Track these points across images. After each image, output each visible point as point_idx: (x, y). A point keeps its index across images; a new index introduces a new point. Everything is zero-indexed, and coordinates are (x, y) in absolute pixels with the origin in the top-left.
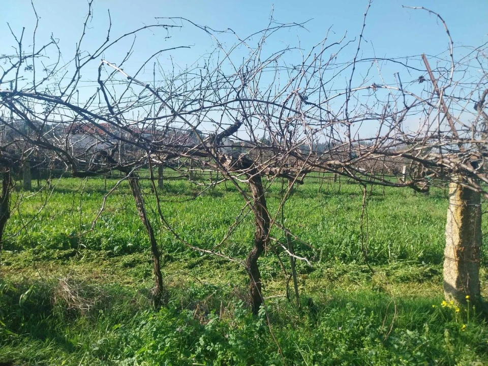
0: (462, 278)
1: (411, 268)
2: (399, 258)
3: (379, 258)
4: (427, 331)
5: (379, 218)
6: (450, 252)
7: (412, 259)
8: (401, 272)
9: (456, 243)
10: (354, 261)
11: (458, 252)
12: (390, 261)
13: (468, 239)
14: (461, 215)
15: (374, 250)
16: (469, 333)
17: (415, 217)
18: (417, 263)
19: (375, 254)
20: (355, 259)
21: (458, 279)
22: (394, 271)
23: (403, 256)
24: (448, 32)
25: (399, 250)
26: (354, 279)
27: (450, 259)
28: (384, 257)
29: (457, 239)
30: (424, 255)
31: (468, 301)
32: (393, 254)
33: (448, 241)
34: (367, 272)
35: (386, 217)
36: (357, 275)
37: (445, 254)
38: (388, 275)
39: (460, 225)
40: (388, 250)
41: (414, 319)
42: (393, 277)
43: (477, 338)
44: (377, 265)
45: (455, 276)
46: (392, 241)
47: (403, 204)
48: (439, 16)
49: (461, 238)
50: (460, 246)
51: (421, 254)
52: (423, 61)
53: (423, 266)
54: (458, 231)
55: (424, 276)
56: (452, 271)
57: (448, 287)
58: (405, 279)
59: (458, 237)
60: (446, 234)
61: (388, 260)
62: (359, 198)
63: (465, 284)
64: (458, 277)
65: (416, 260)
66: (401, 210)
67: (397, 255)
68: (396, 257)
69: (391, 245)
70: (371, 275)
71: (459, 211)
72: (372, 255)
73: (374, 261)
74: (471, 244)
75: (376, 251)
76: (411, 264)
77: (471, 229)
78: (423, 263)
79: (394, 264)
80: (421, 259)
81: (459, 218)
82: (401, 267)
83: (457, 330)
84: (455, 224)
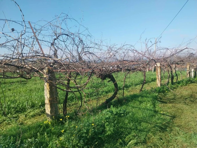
0: (52, 110)
1: (36, 110)
2: (31, 107)
3: (22, 110)
4: (39, 136)
5: (24, 92)
6: (47, 101)
7: (36, 107)
8: (32, 114)
9: (49, 97)
10: (10, 114)
11: (49, 100)
12: (27, 110)
13: (53, 95)
14: (49, 86)
15: (19, 107)
16: (55, 130)
17: (39, 89)
18: (39, 108)
19: (20, 108)
20: (10, 113)
21: (51, 111)
22: (29, 114)
23: (33, 106)
24: (21, 10)
25: (31, 104)
26: (9, 122)
27: (47, 104)
28: (25, 109)
29: (48, 96)
30: (42, 104)
31: (54, 118)
32: (28, 106)
33: (46, 97)
34: (16, 117)
35: (26, 91)
36: (11, 120)
37: (45, 102)
38: (26, 116)
39: (49, 90)
40: (26, 105)
41: (33, 133)
42: (28, 116)
43: (58, 131)
44: (21, 113)
45: (49, 110)
46: (28, 101)
47: (35, 84)
48: (15, 2)
49: (50, 95)
50: (50, 98)
51: (40, 104)
52: (29, 24)
53: (41, 108)
54: (48, 93)
55: (41, 113)
56: (48, 108)
57: (48, 115)
58: (33, 116)
59: (49, 95)
60: (45, 94)
61: (26, 110)
62: (15, 84)
63: (53, 112)
64: (51, 110)
65: (38, 107)
66: (33, 87)
67: (30, 106)
68: (30, 107)
69: (28, 103)
70: (18, 118)
71: (48, 85)
72: (18, 109)
73: (20, 112)
74: (54, 96)
75: (21, 107)
76: (36, 109)
77: (53, 91)
78: (41, 107)
79: (29, 111)
80: (40, 106)
81: (48, 87)
82: (32, 111)
83: (51, 131)
84: (47, 90)
